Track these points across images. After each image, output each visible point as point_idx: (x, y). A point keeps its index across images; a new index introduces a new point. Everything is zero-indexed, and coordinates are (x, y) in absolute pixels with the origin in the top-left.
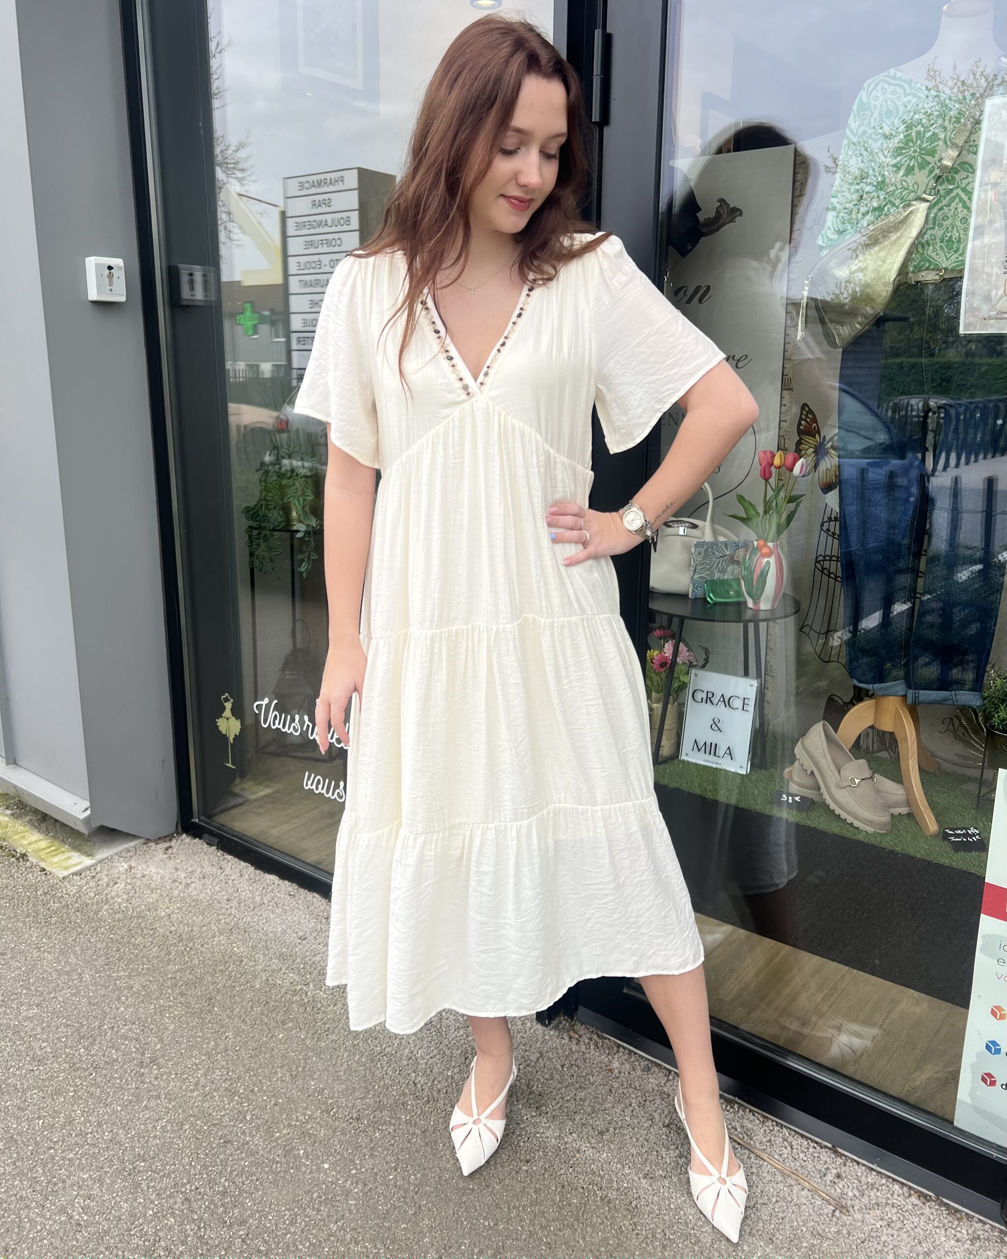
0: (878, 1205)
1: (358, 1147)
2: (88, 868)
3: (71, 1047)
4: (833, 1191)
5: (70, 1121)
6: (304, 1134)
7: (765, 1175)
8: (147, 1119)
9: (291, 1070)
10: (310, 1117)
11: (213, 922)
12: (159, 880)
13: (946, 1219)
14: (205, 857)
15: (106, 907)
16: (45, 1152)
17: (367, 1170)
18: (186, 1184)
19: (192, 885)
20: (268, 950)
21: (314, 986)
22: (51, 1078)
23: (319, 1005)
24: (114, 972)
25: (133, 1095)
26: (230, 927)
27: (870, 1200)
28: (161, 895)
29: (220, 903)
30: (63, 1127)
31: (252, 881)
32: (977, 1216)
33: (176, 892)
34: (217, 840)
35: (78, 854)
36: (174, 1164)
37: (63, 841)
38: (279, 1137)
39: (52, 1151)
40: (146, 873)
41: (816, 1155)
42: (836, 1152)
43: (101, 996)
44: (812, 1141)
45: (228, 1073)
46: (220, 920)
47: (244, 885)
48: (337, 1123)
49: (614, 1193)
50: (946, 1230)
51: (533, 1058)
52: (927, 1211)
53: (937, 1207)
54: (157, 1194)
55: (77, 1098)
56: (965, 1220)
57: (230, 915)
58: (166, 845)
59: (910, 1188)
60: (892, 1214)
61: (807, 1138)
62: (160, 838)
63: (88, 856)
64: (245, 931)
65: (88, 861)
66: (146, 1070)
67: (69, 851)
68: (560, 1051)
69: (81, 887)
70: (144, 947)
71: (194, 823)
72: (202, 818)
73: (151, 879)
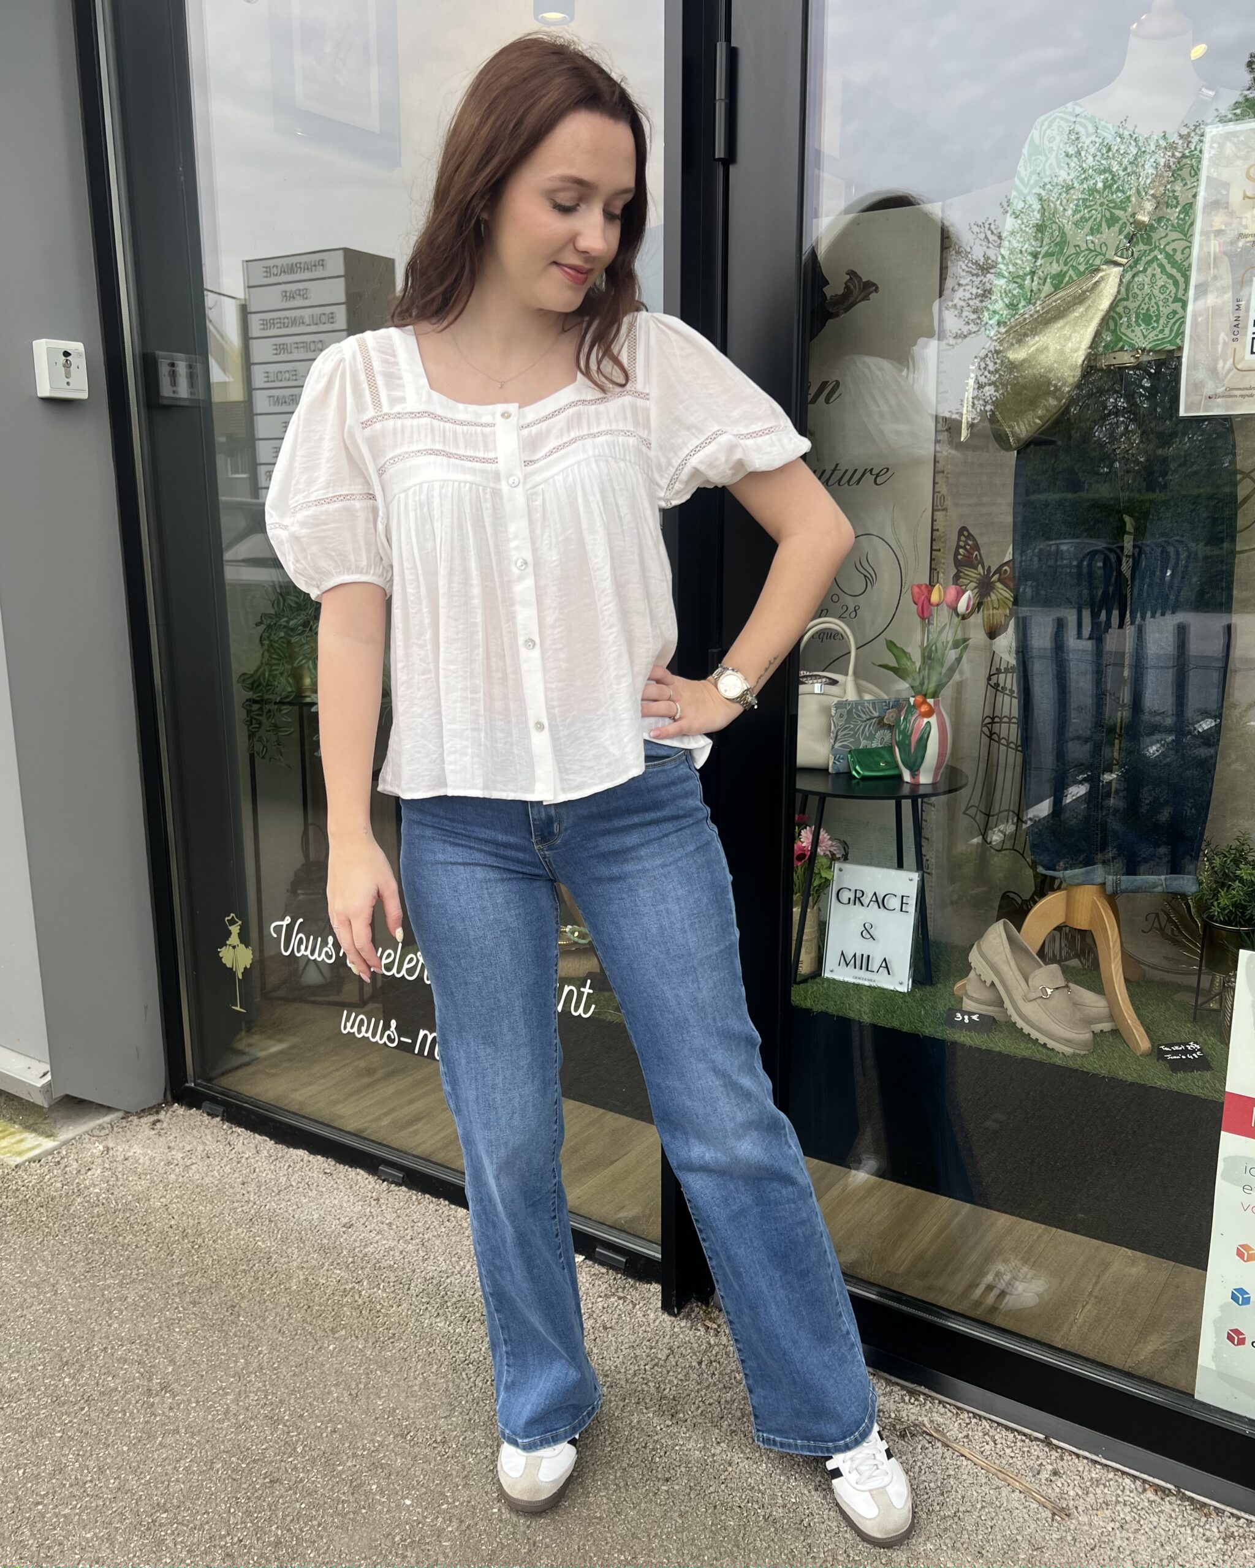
0: (1107, 1505)
1: (447, 1476)
2: (50, 1152)
3: (52, 1377)
4: (1050, 1491)
5: (60, 1469)
6: (375, 1466)
7: (965, 1477)
8: (165, 1460)
9: (349, 1388)
10: (381, 1444)
11: (226, 1212)
12: (148, 1163)
13: (1191, 1515)
14: (207, 1131)
15: (79, 1200)
16: (31, 1509)
17: (462, 1504)
18: (225, 1536)
19: (193, 1167)
20: (304, 1243)
21: (369, 1283)
22: (29, 1417)
23: (379, 1307)
24: (99, 1281)
25: (143, 1431)
26: (250, 1216)
27: (1096, 1499)
28: (153, 1182)
29: (232, 1187)
30: (52, 1476)
31: (273, 1159)
32: (1228, 1509)
33: (173, 1176)
34: (221, 1109)
35: (33, 1135)
36: (207, 1512)
37: (12, 1121)
38: (343, 1471)
39: (40, 1507)
40: (129, 1154)
41: (1026, 1449)
42: (1049, 1444)
43: (85, 1311)
44: (1019, 1433)
45: (266, 1397)
46: (235, 1209)
47: (262, 1164)
48: (417, 1450)
49: (780, 1510)
50: (1192, 1529)
51: (662, 1355)
52: (1167, 1507)
53: (1179, 1502)
54: (189, 1552)
55: (66, 1440)
56: (1214, 1515)
57: (248, 1202)
58: (155, 1118)
59: (1144, 1481)
60: (1125, 1513)
61: (1013, 1430)
62: (143, 1111)
63: (48, 1136)
64: (270, 1221)
65: (48, 1144)
66: (157, 1400)
67: (21, 1132)
68: (695, 1346)
69: (42, 1177)
70: (137, 1247)
71: (190, 1088)
72: (199, 1081)
73: (137, 1162)
